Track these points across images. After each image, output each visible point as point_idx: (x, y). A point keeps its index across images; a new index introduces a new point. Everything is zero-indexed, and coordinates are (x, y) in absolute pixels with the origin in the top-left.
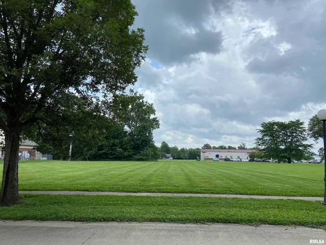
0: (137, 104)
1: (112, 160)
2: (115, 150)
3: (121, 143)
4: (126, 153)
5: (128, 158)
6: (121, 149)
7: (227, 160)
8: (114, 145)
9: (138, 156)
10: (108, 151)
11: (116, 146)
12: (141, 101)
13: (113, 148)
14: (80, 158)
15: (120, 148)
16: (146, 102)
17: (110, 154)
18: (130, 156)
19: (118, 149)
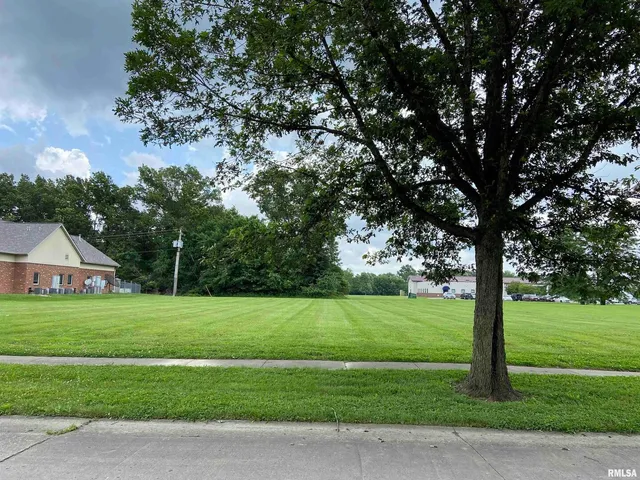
1: (260, 296)
2: (265, 275)
4: (288, 283)
5: (292, 292)
6: (276, 275)
8: (264, 266)
9: (312, 289)
10: (250, 277)
11: (268, 268)
13: (262, 271)
14: (193, 291)
15: (275, 272)
17: (255, 283)
18: (294, 287)
19: (272, 275)
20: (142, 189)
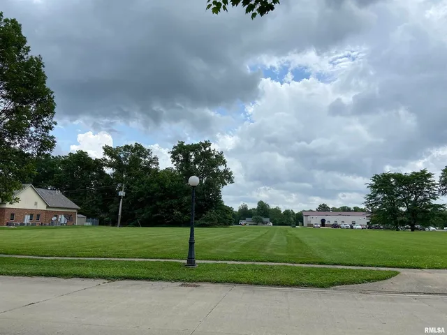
0: (202, 153)
1: (170, 226)
2: (172, 213)
3: (180, 204)
4: (186, 217)
6: (179, 213)
7: (335, 226)
8: (171, 207)
10: (163, 214)
11: (174, 208)
12: (207, 149)
13: (170, 210)
14: (132, 223)
15: (178, 211)
16: (214, 150)
17: (166, 217)
19: (176, 212)
20: (105, 160)
